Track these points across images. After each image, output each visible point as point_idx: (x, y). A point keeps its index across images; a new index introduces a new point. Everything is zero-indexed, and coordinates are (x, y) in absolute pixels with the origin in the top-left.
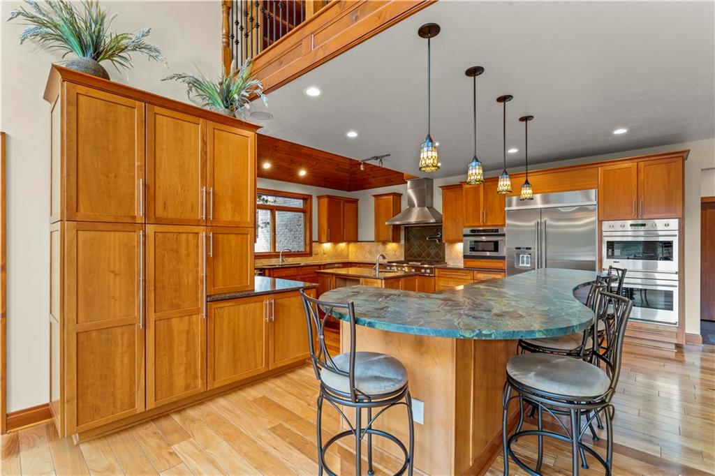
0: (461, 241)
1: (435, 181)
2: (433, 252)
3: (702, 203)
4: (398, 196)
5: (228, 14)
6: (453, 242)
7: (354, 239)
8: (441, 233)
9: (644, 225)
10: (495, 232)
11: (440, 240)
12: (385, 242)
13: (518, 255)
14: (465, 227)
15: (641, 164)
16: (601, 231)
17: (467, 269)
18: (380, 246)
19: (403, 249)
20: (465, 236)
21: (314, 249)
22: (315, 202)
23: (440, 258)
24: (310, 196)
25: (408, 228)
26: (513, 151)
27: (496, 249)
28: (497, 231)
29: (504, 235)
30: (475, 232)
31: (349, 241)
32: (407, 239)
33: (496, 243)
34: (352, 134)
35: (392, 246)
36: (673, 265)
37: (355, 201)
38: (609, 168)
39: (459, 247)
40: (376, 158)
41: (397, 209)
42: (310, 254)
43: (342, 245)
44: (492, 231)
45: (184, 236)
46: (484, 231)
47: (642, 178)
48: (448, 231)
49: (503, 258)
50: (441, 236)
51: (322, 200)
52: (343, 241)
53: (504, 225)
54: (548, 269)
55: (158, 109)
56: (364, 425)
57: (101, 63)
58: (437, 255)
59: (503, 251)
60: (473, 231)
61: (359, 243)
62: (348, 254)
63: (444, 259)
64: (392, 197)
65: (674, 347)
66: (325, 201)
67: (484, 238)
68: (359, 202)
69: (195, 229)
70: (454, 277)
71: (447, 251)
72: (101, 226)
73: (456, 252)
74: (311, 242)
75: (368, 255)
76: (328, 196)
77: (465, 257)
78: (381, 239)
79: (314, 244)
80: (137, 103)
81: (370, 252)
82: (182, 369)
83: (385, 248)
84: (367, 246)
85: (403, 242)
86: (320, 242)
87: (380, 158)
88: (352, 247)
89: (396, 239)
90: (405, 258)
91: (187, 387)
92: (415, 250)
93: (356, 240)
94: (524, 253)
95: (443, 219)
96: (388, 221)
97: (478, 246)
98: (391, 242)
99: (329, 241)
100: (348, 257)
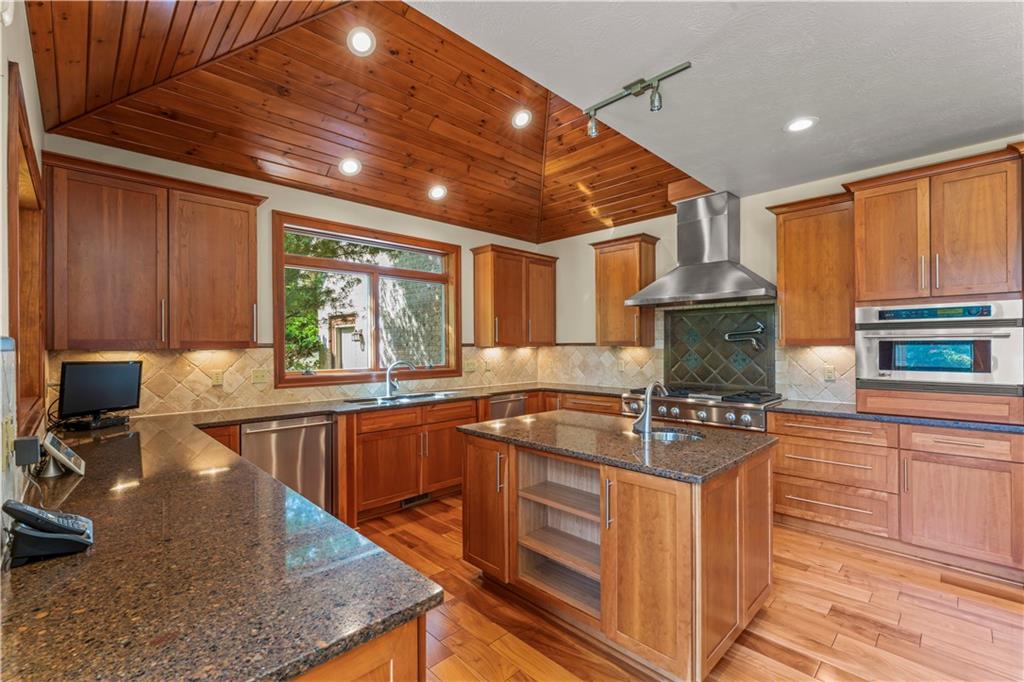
4: (650, 241)
7: (548, 340)
12: (617, 347)
14: (861, 303)
17: (867, 416)
18: (607, 356)
19: (661, 362)
20: (860, 326)
21: (464, 362)
22: (467, 260)
24: (457, 249)
25: (675, 314)
27: (981, 365)
28: (986, 311)
30: (894, 318)
31: (537, 345)
32: (671, 338)
33: (981, 347)
35: (633, 354)
37: (550, 262)
41: (648, 277)
42: (457, 372)
43: (524, 353)
46: (933, 313)
51: (481, 256)
52: (526, 345)
58: (750, 375)
60: (882, 315)
61: (559, 348)
62: (536, 370)
63: (772, 385)
64: (636, 245)
66: (489, 257)
68: (558, 262)
70: (830, 436)
71: (780, 366)
74: (459, 345)
75: (578, 372)
76: (495, 248)
77: (861, 384)
78: (612, 338)
79: (465, 350)
81: (584, 368)
83: (618, 358)
84: (577, 354)
85: (660, 344)
86: (478, 344)
88: (544, 356)
89: (645, 340)
92: (692, 363)
93: (552, 343)
96: (628, 298)
97: (901, 355)
98: (632, 344)
99: (497, 344)
100: (534, 375)
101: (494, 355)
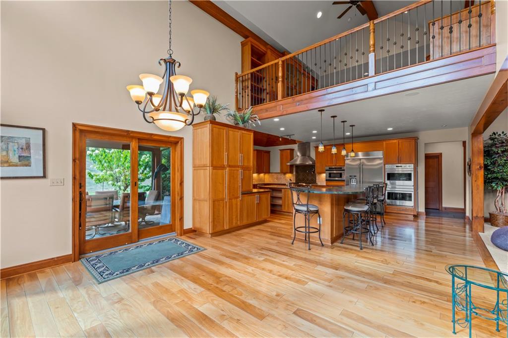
0: (325, 173)
1: (311, 143)
2: (310, 178)
3: (425, 156)
4: (292, 150)
5: (237, 84)
6: (320, 173)
7: (268, 172)
8: (314, 168)
9: (401, 166)
10: (340, 169)
11: (314, 172)
12: (285, 174)
13: (351, 179)
14: (326, 166)
15: (400, 141)
16: (385, 169)
17: (327, 186)
18: (282, 176)
19: (295, 177)
20: (326, 170)
23: (314, 181)
25: (297, 166)
26: (348, 134)
27: (341, 177)
28: (341, 168)
29: (344, 170)
30: (331, 169)
31: (265, 173)
32: (297, 172)
33: (341, 174)
34: (282, 129)
35: (289, 176)
36: (411, 183)
37: (269, 152)
38: (387, 142)
39: (324, 176)
40: (288, 136)
41: (292, 158)
43: (262, 175)
44: (339, 168)
45: (235, 171)
46: (335, 168)
47: (400, 146)
48: (318, 168)
49: (344, 181)
50: (315, 170)
52: (262, 173)
53: (344, 166)
54: (364, 184)
55: (230, 129)
56: (307, 226)
57: (214, 114)
58: (312, 180)
59: (344, 177)
60: (329, 168)
61: (271, 174)
62: (265, 179)
63: (316, 181)
64: (289, 151)
65: (412, 216)
66: (255, 152)
67: (335, 172)
68: (271, 153)
69: (237, 169)
71: (317, 178)
72: (218, 168)
73: (322, 178)
77: (326, 180)
78: (284, 172)
80: (225, 128)
81: (277, 178)
82: (235, 217)
83: (285, 176)
84: (275, 176)
85: (294, 173)
87: (290, 136)
88: (267, 176)
89: (291, 172)
90: (296, 181)
91: (236, 223)
92: (301, 177)
94: (353, 178)
95: (316, 162)
96: (288, 163)
97: (332, 175)
98: (288, 173)
99: (257, 173)
100: (264, 181)
101: (255, 175)
